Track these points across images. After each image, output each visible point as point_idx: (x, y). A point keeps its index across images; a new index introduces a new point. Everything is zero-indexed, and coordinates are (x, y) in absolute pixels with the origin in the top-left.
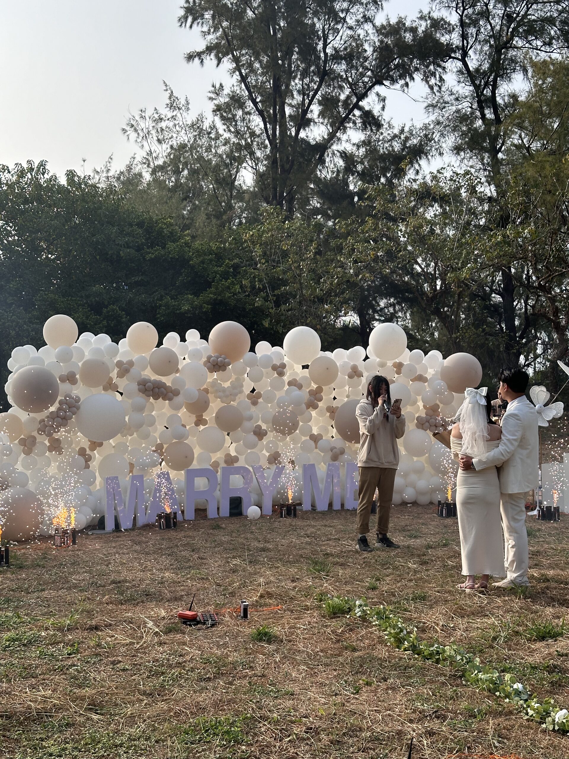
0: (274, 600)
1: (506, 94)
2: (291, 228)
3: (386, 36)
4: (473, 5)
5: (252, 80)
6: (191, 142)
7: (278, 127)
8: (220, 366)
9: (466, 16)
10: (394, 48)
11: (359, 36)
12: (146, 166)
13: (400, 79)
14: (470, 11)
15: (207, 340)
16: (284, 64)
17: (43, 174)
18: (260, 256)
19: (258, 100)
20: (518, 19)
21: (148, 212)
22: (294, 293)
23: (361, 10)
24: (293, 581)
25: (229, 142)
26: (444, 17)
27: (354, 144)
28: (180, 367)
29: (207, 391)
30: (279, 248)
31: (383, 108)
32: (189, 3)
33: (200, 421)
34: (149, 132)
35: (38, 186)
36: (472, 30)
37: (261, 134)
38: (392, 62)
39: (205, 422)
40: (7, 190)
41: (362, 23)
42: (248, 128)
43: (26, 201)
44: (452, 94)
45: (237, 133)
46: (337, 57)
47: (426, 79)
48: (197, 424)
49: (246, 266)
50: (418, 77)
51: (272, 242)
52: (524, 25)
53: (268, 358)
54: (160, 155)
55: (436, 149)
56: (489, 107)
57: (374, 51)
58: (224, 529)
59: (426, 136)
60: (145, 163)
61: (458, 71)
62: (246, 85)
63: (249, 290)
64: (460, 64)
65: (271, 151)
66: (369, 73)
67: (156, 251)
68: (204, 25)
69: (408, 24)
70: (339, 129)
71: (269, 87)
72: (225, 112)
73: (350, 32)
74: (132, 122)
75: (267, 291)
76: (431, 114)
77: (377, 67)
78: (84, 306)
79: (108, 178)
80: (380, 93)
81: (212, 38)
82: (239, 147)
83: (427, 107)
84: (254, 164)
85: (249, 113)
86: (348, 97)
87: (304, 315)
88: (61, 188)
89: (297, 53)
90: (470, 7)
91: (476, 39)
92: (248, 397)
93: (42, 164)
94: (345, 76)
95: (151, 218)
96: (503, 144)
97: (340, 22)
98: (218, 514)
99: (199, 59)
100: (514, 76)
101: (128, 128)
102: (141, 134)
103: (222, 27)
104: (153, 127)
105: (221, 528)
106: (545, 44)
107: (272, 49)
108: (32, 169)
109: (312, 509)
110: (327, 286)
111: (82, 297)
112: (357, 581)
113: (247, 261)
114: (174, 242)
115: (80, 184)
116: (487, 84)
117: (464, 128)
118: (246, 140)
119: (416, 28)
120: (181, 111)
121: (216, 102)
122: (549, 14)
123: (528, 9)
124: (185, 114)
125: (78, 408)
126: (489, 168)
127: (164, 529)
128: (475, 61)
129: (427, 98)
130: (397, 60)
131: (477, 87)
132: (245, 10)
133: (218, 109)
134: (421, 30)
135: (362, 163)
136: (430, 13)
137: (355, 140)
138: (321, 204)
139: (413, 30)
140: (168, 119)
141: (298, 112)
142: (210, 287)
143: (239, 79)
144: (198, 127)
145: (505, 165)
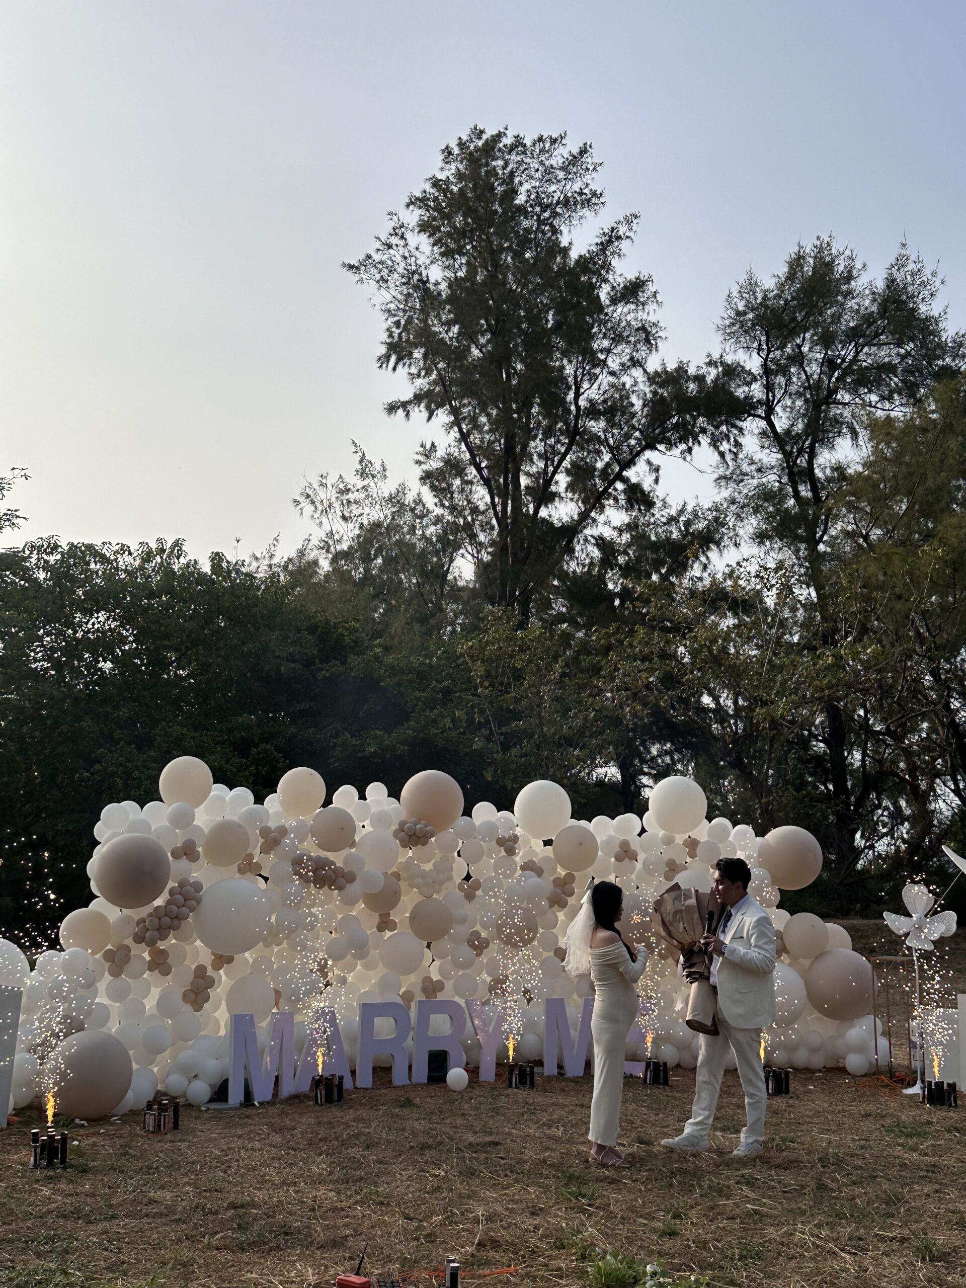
0: (502, 1254)
1: (828, 465)
2: (527, 639)
3: (661, 385)
4: (782, 347)
5: (475, 439)
6: (388, 521)
7: (509, 502)
8: (419, 838)
9: (773, 359)
10: (672, 401)
11: (624, 384)
12: (324, 551)
13: (680, 442)
14: (778, 353)
15: (398, 798)
16: (520, 418)
17: (178, 558)
18: (481, 677)
19: (483, 465)
20: (843, 366)
21: (323, 612)
22: (529, 731)
23: (628, 351)
24: (533, 1214)
25: (442, 521)
26: (742, 363)
27: (614, 528)
28: (357, 839)
29: (397, 876)
30: (509, 667)
31: (656, 481)
32: (393, 337)
33: (385, 924)
34: (330, 505)
35: (169, 573)
36: (780, 380)
37: (487, 510)
38: (669, 419)
39: (392, 926)
40: (125, 579)
41: (628, 367)
42: (469, 502)
43: (151, 595)
44: (752, 463)
45: (453, 509)
46: (593, 411)
47: (714, 443)
48: (381, 928)
49: (461, 690)
50: (704, 440)
51: (499, 658)
52: (853, 371)
53: (491, 827)
54: (345, 538)
55: (731, 538)
56: (805, 482)
57: (644, 405)
58: (419, 1107)
59: (716, 519)
60: (322, 548)
61: (760, 433)
62: (467, 445)
63: (465, 725)
64: (763, 424)
65: (499, 534)
66: (637, 434)
67: (332, 666)
68: (413, 367)
69: (692, 371)
70: (594, 506)
71: (498, 448)
72: (438, 481)
73: (611, 379)
74: (308, 491)
75: (490, 727)
76: (723, 489)
77: (648, 426)
78: (224, 744)
79: (270, 566)
80: (652, 460)
81: (422, 383)
82: (454, 528)
83: (718, 479)
84: (475, 550)
85: (471, 483)
86: (608, 465)
87: (543, 764)
88: (202, 578)
89: (538, 405)
90: (777, 349)
91: (785, 392)
92: (461, 887)
93: (177, 544)
94: (603, 437)
95: (327, 622)
96: (825, 532)
97: (598, 365)
98: (410, 1079)
99: (404, 411)
100: (839, 440)
101: (302, 499)
102: (320, 508)
103: (437, 368)
104: (337, 498)
105: (414, 1105)
106: (883, 398)
107: (504, 398)
108: (162, 551)
109: (559, 1074)
110: (579, 722)
111: (222, 731)
112: (641, 1216)
113: (462, 684)
114: (358, 655)
115: (229, 572)
116: (801, 452)
117: (771, 509)
118: (465, 518)
119: (704, 377)
120: (376, 480)
121: (424, 467)
122: (887, 359)
123: (857, 353)
124: (380, 483)
125: (199, 901)
126: (807, 564)
127: (321, 1105)
128: (784, 420)
129: (718, 468)
130: (676, 418)
131: (787, 455)
132: (470, 348)
133: (427, 477)
134: (709, 379)
135: (625, 553)
136: (722, 356)
137: (618, 523)
138: (567, 608)
139: (700, 379)
140: (358, 490)
141: (539, 482)
142: (408, 719)
143: (458, 437)
144: (398, 501)
145: (829, 561)
